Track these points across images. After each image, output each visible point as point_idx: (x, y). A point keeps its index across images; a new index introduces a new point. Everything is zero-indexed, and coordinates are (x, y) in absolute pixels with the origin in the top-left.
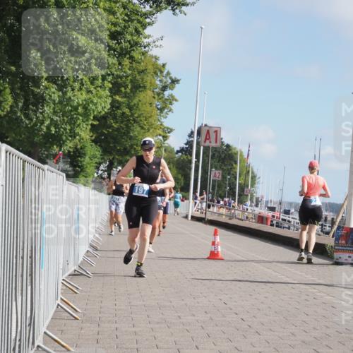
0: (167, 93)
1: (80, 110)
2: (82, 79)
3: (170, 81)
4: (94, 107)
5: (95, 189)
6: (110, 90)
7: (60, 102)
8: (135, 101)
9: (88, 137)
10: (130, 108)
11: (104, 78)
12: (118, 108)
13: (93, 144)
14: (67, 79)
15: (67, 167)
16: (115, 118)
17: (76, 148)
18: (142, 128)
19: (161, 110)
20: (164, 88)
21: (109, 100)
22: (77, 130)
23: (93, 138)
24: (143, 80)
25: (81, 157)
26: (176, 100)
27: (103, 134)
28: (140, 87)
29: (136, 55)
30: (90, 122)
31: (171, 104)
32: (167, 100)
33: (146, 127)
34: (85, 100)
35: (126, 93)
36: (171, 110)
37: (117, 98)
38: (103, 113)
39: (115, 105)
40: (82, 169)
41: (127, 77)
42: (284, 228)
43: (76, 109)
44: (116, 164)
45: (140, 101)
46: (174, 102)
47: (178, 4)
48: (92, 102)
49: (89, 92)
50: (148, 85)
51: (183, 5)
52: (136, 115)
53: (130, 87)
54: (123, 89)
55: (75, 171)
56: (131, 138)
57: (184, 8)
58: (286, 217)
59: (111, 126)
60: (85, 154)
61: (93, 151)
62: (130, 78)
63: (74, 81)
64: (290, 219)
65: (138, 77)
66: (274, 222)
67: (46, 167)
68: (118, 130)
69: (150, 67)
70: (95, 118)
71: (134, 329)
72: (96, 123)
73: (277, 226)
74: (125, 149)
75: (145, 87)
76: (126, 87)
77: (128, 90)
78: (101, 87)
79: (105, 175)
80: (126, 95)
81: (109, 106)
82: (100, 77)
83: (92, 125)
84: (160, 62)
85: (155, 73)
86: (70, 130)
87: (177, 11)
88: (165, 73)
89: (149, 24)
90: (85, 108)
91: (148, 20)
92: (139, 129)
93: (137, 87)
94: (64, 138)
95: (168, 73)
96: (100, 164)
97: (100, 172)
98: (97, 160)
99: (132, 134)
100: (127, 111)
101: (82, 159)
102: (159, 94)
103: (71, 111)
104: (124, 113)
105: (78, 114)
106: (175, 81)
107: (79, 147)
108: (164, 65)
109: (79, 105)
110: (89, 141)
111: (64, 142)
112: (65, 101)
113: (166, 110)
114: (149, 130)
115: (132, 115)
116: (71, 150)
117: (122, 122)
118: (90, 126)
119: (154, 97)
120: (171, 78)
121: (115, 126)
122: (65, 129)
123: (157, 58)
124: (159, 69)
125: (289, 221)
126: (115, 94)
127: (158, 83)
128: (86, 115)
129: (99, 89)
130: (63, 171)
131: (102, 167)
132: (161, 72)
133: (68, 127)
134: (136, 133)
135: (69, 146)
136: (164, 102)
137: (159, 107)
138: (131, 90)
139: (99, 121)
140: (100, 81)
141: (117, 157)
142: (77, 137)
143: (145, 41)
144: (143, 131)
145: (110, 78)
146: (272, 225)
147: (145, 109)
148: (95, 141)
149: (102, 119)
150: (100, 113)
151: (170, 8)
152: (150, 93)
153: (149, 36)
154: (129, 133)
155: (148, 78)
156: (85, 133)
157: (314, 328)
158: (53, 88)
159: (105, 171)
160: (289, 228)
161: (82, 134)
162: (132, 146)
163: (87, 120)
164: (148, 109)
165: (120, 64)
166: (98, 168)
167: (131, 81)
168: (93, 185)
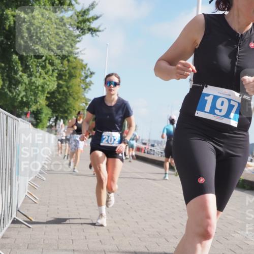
0: (88, 80)
1: (40, 88)
2: (41, 72)
3: (89, 73)
4: (47, 87)
5: (48, 131)
6: (57, 77)
7: (29, 84)
8: (71, 84)
9: (44, 103)
10: (68, 88)
11: (53, 71)
12: (61, 87)
13: (47, 107)
14: (33, 71)
15: (33, 120)
16: (59, 93)
17: (37, 109)
18: (74, 99)
19: (85, 89)
20: (86, 77)
21: (56, 83)
22: (38, 99)
23: (47, 104)
24: (75, 72)
25: (40, 114)
26: (93, 84)
27: (52, 102)
28: (73, 76)
29: (71, 59)
30: (46, 95)
31: (90, 85)
32: (88, 83)
33: (76, 98)
34: (43, 83)
35: (65, 79)
36: (90, 89)
37: (61, 82)
38: (52, 90)
39: (59, 86)
40: (41, 121)
41: (66, 70)
42: (151, 154)
43: (37, 87)
44: (59, 118)
45: (73, 84)
46: (92, 85)
47: (95, 31)
48: (46, 84)
49: (44, 79)
50: (78, 75)
51: (97, 31)
52: (71, 92)
53: (68, 76)
54: (64, 77)
55: (37, 122)
56: (68, 104)
57: (98, 33)
58: (152, 148)
59: (57, 98)
60: (42, 113)
61: (47, 111)
62: (67, 71)
63: (37, 72)
64: (155, 149)
65: (72, 71)
66: (146, 151)
67: (20, 119)
68: (61, 99)
69: (79, 65)
70: (48, 93)
71: (68, 209)
72: (49, 96)
73: (148, 153)
74: (65, 110)
75: (76, 76)
76: (65, 76)
77: (67, 78)
78: (51, 75)
79: (54, 124)
80: (65, 81)
81: (56, 87)
82: (51, 70)
83: (47, 97)
84: (84, 63)
85: (82, 69)
86: (35, 99)
87: (94, 35)
88: (87, 69)
89: (79, 41)
90: (43, 87)
91: (78, 39)
92: (72, 99)
93: (72, 76)
94: (31, 104)
95: (89, 69)
96: (50, 118)
97: (51, 123)
98: (49, 116)
99: (68, 102)
100: (66, 89)
101: (41, 115)
102: (83, 80)
103: (35, 89)
104: (64, 91)
105: (39, 90)
106: (92, 73)
107: (39, 108)
108: (86, 65)
109: (39, 86)
110: (45, 105)
111: (31, 106)
112: (31, 83)
113: (87, 89)
114: (77, 100)
115: (69, 91)
116: (35, 110)
117: (63, 95)
118: (45, 98)
119: (81, 82)
120: (90, 72)
121: (59, 97)
122: (31, 99)
123: (82, 61)
124: (84, 67)
125: (154, 151)
126: (59, 80)
127: (83, 74)
128: (43, 91)
129: (50, 77)
130: (30, 122)
131: (52, 120)
132: (85, 68)
133: (33, 98)
134: (71, 102)
135: (34, 108)
136: (86, 85)
137: (84, 87)
138: (68, 78)
139: (50, 94)
140: (51, 72)
141: (60, 114)
142: (38, 103)
143: (76, 51)
144: (74, 100)
145: (56, 71)
146: (145, 152)
147: (76, 88)
148: (48, 106)
149: (52, 94)
150: (51, 90)
151: (90, 33)
152: (78, 80)
153: (78, 49)
154: (66, 101)
155: (78, 72)
156: (42, 101)
157: (167, 209)
158: (25, 76)
159: (53, 122)
160: (154, 154)
161: (41, 102)
162: (68, 109)
163: (44, 94)
164: (77, 88)
165: (62, 63)
166: (49, 120)
167: (69, 73)
168: (46, 129)
